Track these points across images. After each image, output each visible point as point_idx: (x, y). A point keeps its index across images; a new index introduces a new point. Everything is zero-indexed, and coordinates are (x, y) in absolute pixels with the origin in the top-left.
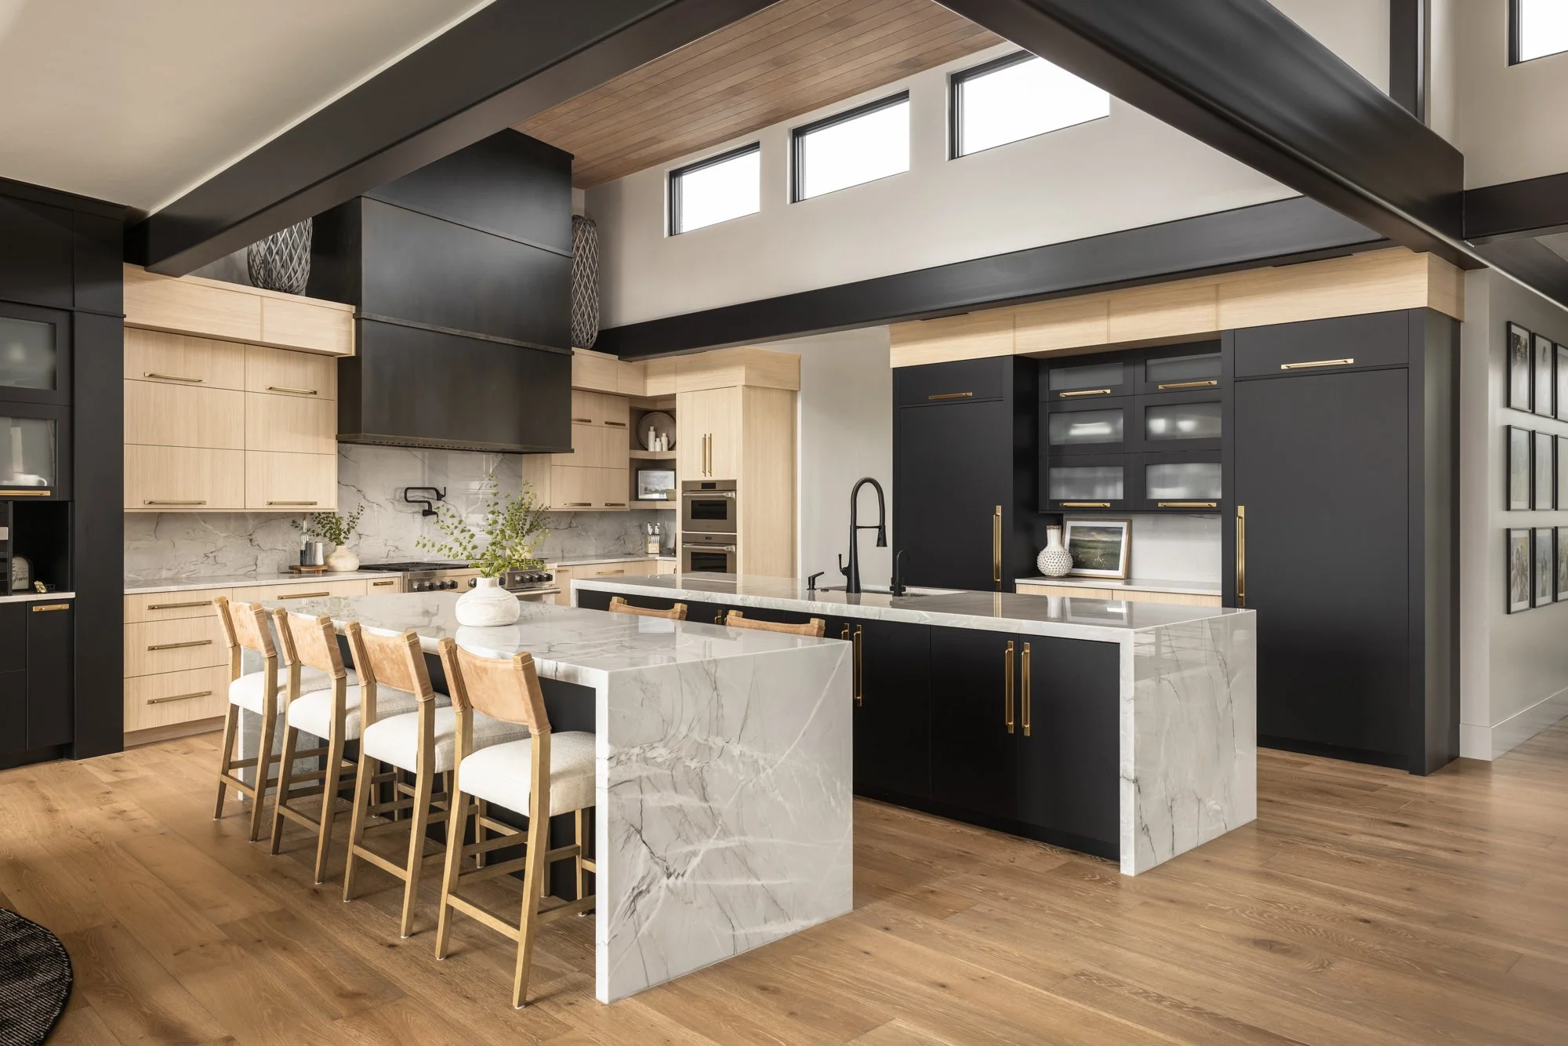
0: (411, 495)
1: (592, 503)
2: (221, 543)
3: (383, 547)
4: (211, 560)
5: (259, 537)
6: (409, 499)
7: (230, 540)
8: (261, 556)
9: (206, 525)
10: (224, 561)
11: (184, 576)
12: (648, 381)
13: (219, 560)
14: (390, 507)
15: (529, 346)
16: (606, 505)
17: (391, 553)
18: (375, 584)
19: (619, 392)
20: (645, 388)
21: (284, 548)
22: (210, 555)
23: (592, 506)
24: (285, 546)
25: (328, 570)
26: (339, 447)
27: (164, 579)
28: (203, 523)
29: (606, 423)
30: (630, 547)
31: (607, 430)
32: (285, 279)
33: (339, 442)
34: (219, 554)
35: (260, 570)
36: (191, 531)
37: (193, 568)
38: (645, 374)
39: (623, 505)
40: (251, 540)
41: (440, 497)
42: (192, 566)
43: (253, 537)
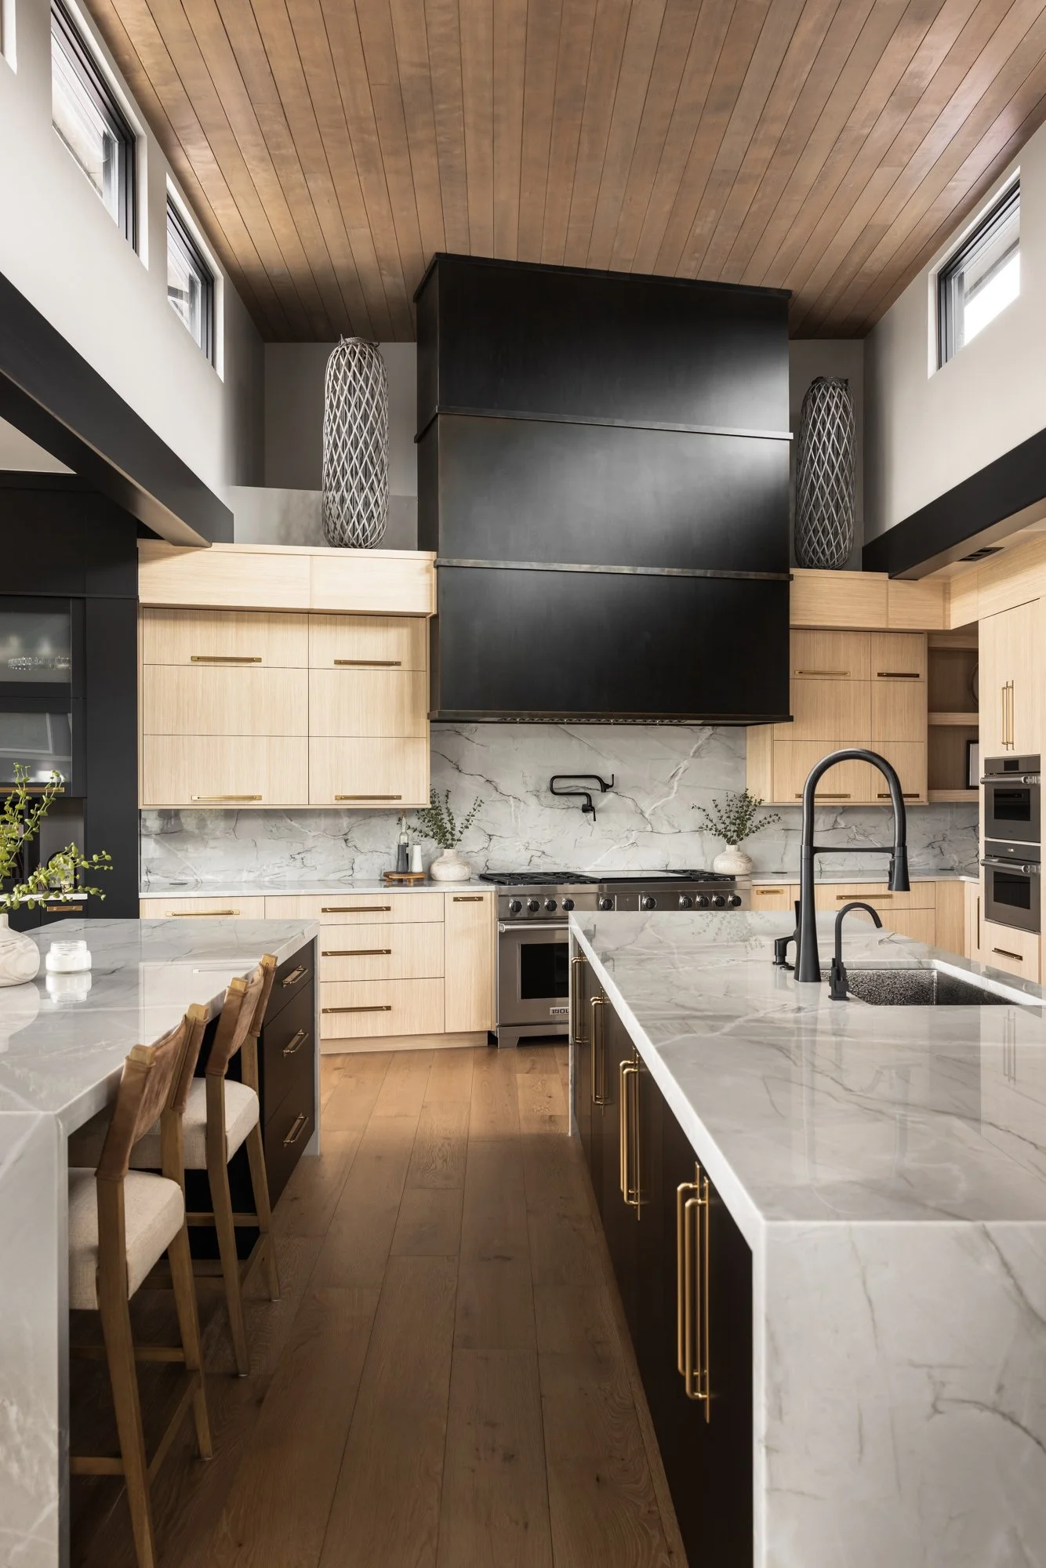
0: (560, 785)
1: (852, 794)
2: (309, 843)
3: (523, 850)
4: (298, 863)
5: (355, 836)
6: (556, 791)
7: (320, 840)
8: (359, 859)
9: (293, 823)
10: (313, 864)
11: (267, 879)
12: (952, 606)
13: (307, 862)
14: (532, 801)
15: (709, 575)
16: (880, 796)
17: (536, 860)
18: (456, 899)
19: (891, 627)
20: (946, 616)
21: (388, 850)
22: (297, 857)
23: (852, 799)
24: (389, 848)
25: (427, 878)
26: (431, 727)
27: (245, 882)
28: (289, 821)
29: (880, 675)
30: (953, 859)
31: (880, 685)
32: (349, 532)
33: (431, 722)
34: (308, 856)
35: (358, 875)
36: (274, 830)
37: (277, 870)
38: (946, 593)
39: (917, 796)
40: (346, 841)
41: (605, 787)
42: (276, 869)
43: (349, 837)
